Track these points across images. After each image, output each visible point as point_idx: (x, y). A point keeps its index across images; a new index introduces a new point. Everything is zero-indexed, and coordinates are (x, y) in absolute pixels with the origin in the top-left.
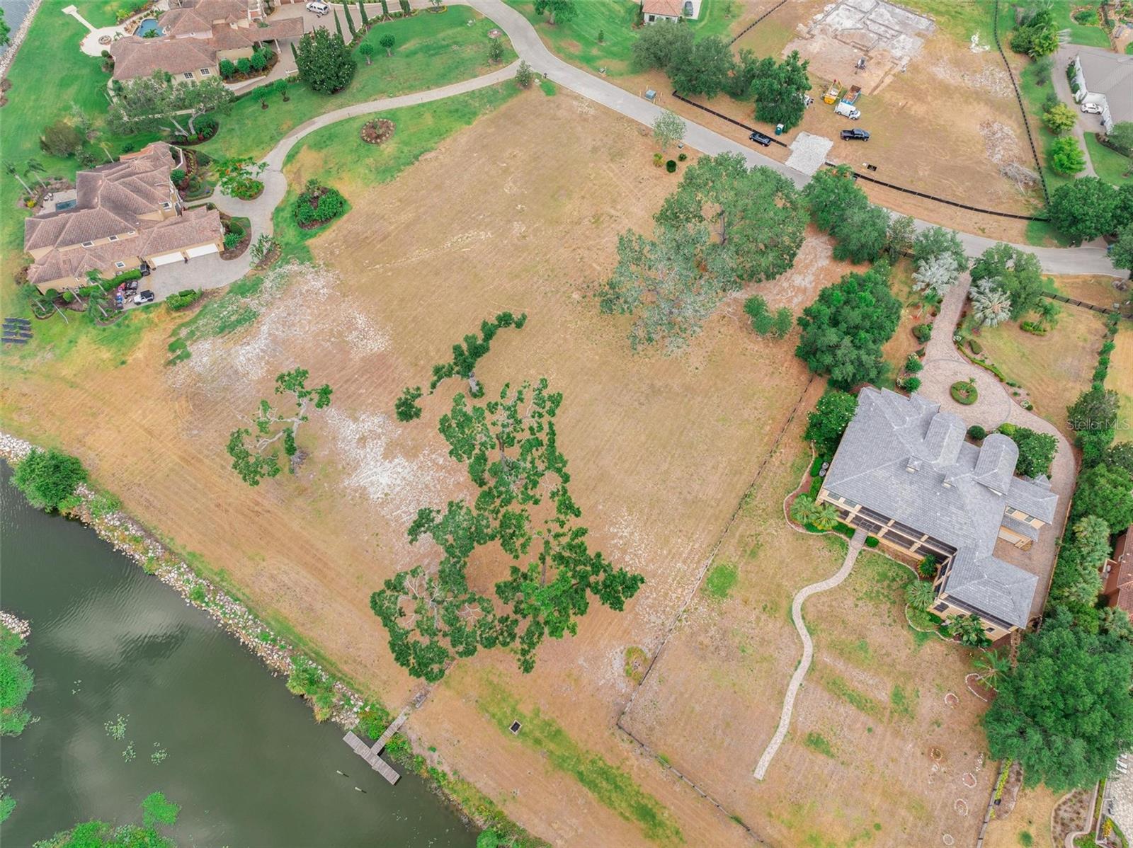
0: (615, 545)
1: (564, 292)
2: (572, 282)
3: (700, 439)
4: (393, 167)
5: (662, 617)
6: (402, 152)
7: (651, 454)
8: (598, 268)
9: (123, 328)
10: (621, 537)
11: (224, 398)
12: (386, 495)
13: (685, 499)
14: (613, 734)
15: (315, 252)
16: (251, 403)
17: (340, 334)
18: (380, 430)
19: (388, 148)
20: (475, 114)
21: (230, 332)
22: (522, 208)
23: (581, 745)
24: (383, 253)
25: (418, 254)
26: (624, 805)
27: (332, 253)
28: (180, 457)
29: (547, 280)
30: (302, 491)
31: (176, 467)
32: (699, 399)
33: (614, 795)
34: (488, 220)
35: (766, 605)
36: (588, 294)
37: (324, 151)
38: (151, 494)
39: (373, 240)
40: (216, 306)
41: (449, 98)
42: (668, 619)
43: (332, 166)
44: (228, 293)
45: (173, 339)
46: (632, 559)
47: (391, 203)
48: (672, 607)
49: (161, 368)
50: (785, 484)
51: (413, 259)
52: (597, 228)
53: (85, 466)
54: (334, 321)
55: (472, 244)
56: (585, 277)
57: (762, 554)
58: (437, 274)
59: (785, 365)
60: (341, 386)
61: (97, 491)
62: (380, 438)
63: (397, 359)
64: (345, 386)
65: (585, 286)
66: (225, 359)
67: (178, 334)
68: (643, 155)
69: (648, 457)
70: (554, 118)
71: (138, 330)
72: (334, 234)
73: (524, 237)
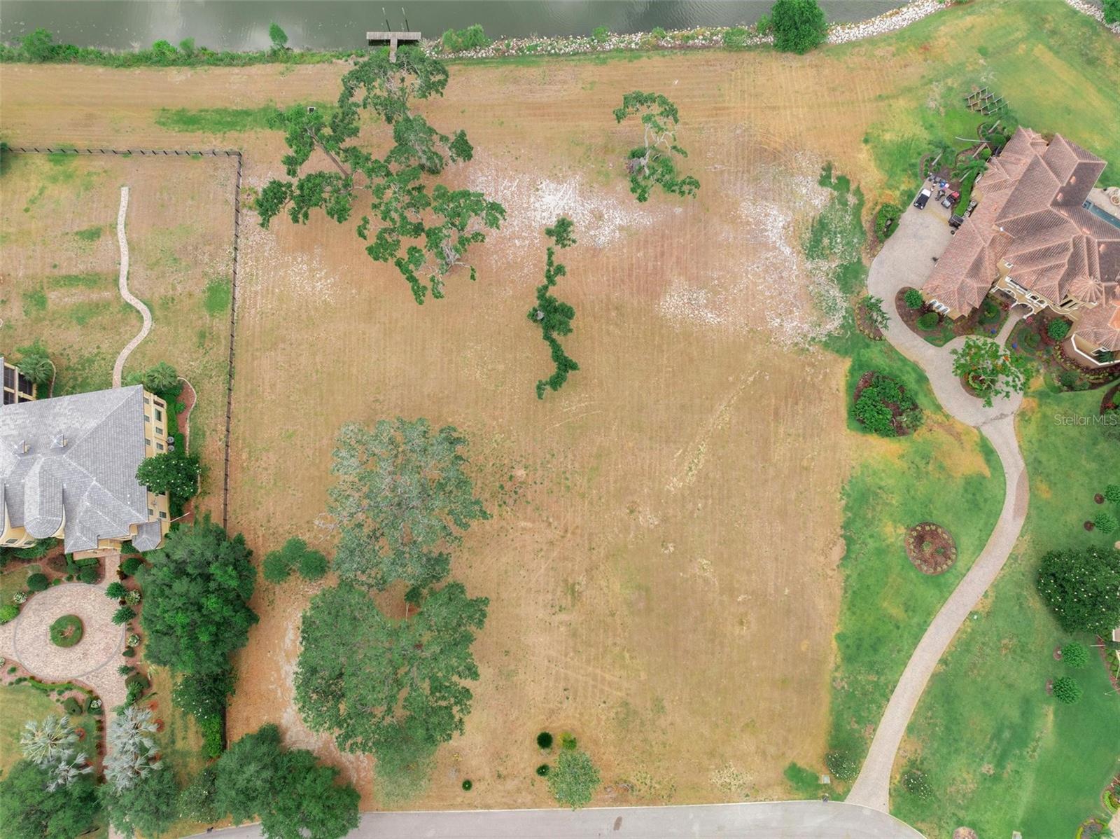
0: (321, 270)
1: (536, 470)
2: (538, 487)
3: (301, 402)
4: (860, 507)
5: (250, 243)
6: (872, 536)
7: (338, 361)
8: (523, 524)
9: (906, 166)
10: (320, 279)
11: (749, 171)
12: (538, 190)
13: (284, 342)
14: (241, 149)
15: (830, 356)
16: (723, 183)
17: (716, 293)
18: (592, 233)
19: (895, 533)
20: (849, 659)
21: (812, 226)
22: (667, 548)
23: (259, 130)
24: (761, 397)
25: (723, 415)
26: (209, 117)
27: (813, 365)
28: (728, 108)
29: (564, 473)
30: (606, 149)
31: (721, 99)
32: (325, 441)
33: (218, 117)
34: (690, 506)
35: (172, 303)
36: (510, 484)
37: (961, 482)
38: (715, 71)
39: (786, 406)
40: (855, 240)
41: (905, 665)
42: (245, 244)
43: (930, 467)
44: (859, 259)
45: (853, 187)
46: (301, 269)
47: (812, 459)
48: (247, 254)
49: (830, 158)
50: (203, 412)
51: (722, 407)
52: (566, 581)
53: (790, 55)
54: (735, 300)
55: (679, 465)
56: (527, 502)
57: (195, 339)
58: (683, 407)
59: (261, 539)
60: (662, 246)
61: (757, 46)
62: (585, 227)
63: (639, 302)
64: (659, 249)
65: (520, 491)
66: (788, 202)
67: (854, 195)
68: (596, 742)
69: (338, 357)
70: (750, 726)
71: (891, 174)
72: (834, 387)
73: (632, 512)
